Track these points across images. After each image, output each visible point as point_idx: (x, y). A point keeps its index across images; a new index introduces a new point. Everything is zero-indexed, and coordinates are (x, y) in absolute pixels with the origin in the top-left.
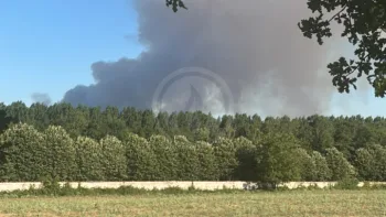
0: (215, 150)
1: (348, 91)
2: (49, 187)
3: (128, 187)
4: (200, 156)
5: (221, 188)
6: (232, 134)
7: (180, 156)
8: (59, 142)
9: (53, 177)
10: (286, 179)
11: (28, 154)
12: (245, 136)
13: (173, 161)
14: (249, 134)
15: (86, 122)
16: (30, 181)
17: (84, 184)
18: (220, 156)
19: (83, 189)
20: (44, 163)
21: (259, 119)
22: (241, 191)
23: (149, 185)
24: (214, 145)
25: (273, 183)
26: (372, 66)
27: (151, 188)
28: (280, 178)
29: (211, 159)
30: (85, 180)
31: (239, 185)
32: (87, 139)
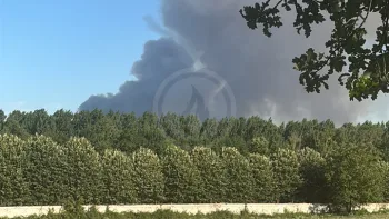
0: (274, 164)
1: (318, 91)
2: (71, 211)
3: (167, 211)
4: (254, 172)
5: (282, 211)
6: (297, 144)
7: (230, 172)
8: (82, 157)
9: (76, 199)
10: (364, 201)
11: (46, 172)
12: (312, 146)
13: (222, 178)
14: (318, 144)
15: (118, 132)
16: (49, 204)
17: (113, 208)
18: (280, 172)
19: (112, 213)
20: (65, 183)
21: (332, 125)
22: (306, 215)
23: (192, 209)
24: (272, 158)
25: (348, 206)
26: (346, 60)
27: (195, 212)
28: (355, 199)
29: (268, 175)
30: (115, 203)
31: (304, 208)
32: (116, 152)
